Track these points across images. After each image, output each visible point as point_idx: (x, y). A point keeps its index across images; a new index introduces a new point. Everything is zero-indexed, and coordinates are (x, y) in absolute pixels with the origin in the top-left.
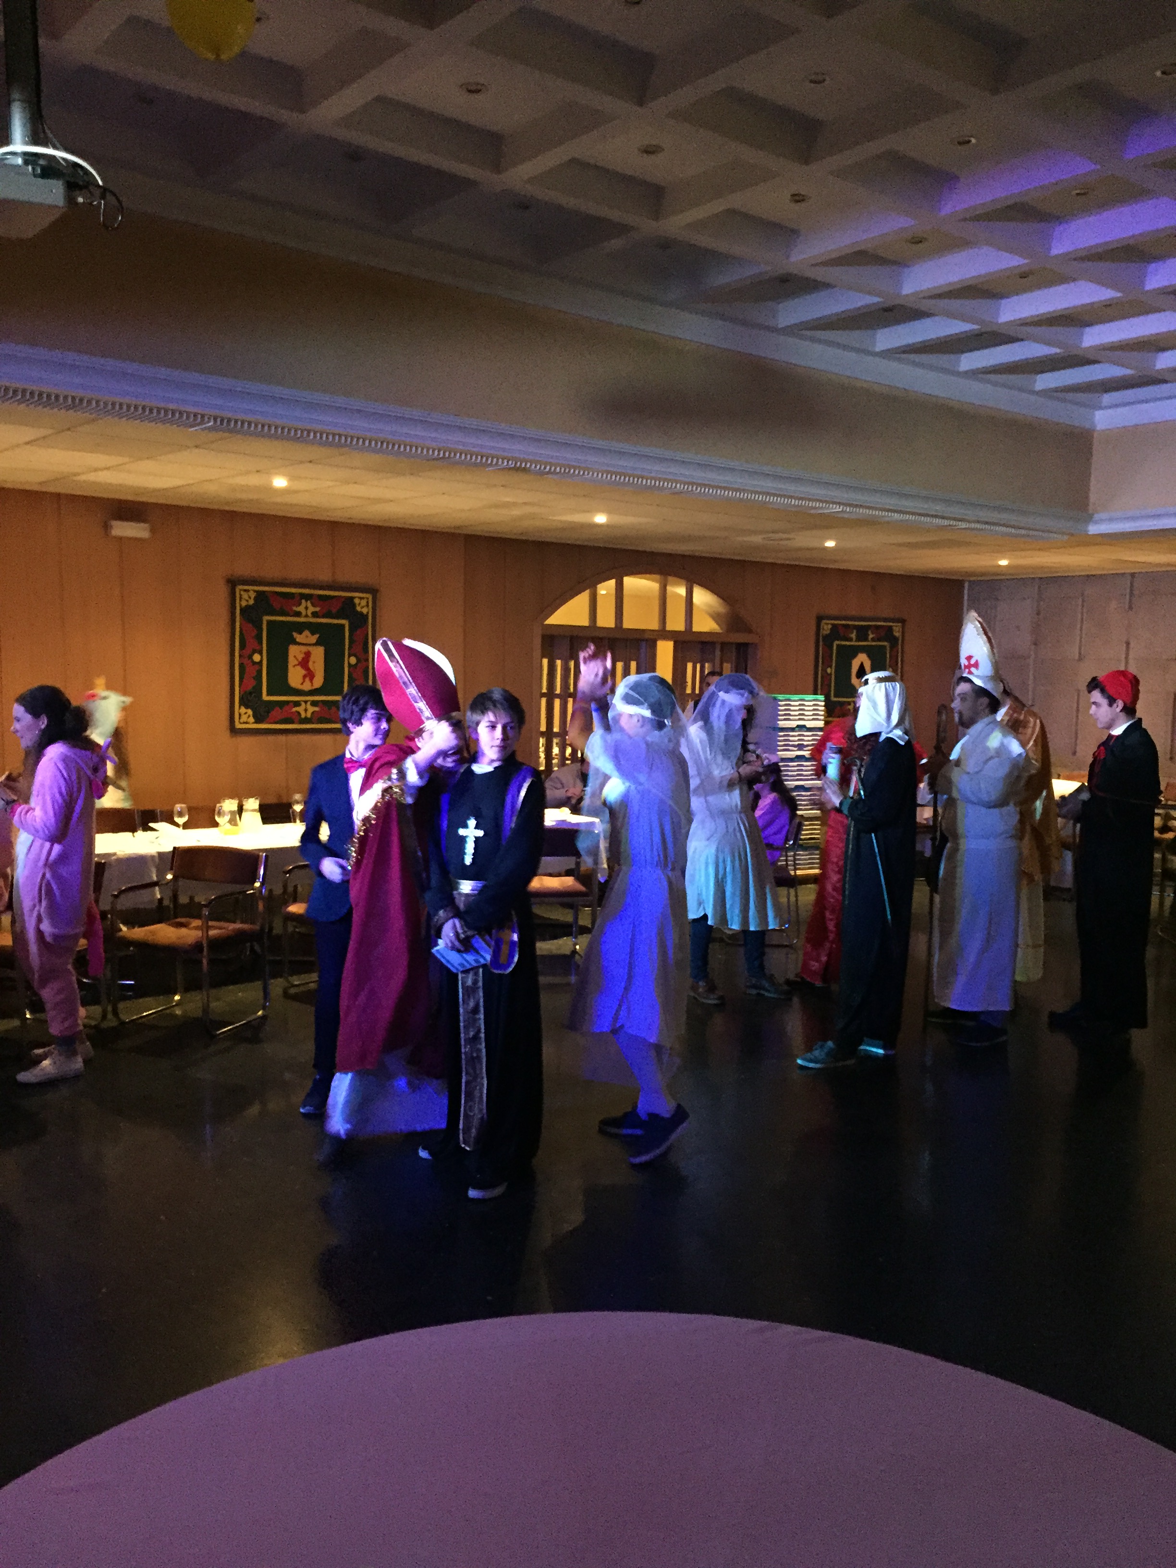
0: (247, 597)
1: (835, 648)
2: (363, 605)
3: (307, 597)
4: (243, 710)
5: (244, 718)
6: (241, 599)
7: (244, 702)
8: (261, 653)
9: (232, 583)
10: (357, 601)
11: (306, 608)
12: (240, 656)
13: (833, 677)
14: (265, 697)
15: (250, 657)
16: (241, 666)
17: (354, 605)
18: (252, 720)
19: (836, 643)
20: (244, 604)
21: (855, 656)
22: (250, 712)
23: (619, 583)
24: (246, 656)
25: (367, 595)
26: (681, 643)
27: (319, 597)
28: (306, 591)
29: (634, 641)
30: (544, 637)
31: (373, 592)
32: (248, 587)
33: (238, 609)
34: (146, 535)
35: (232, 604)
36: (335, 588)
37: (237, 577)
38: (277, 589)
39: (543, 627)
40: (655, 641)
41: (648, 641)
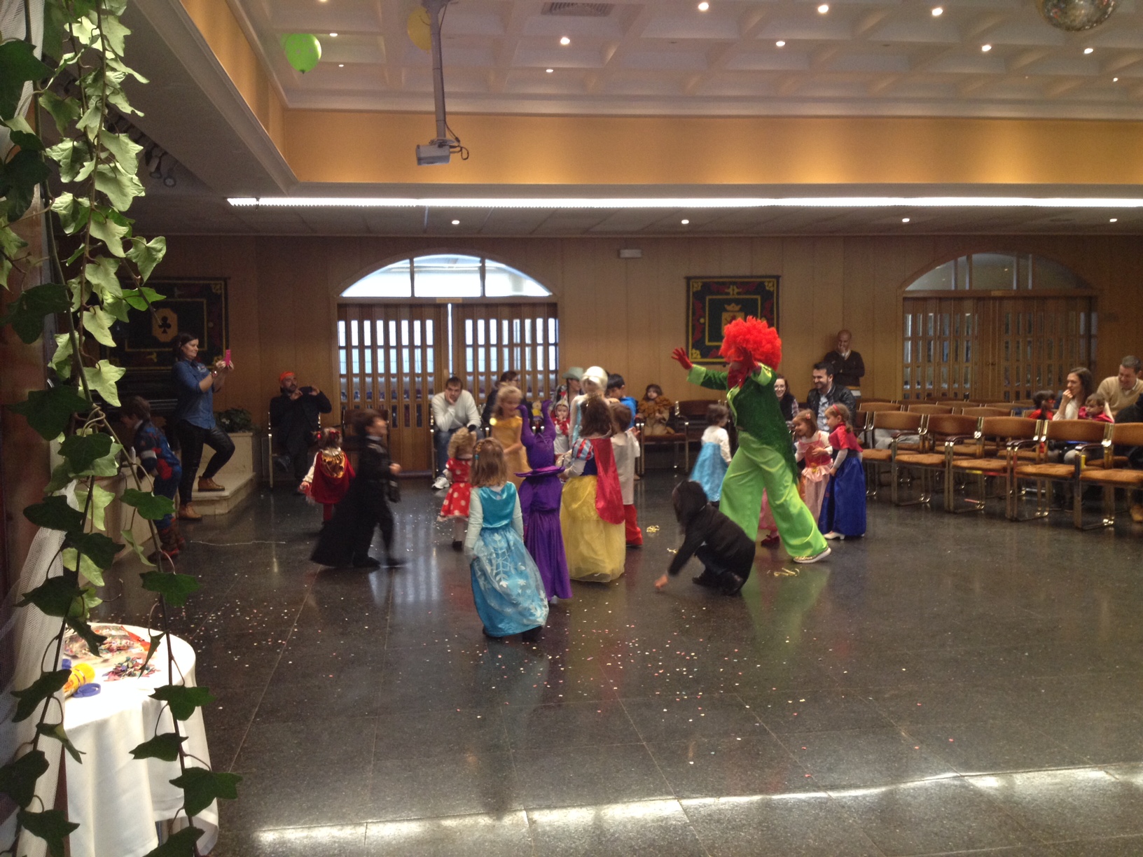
0: (697, 286)
2: (769, 286)
3: (734, 283)
4: (694, 351)
6: (693, 286)
7: (695, 346)
8: (704, 317)
9: (688, 279)
10: (766, 284)
11: (733, 290)
12: (693, 320)
14: (707, 343)
15: (698, 320)
16: (693, 326)
17: (764, 287)
18: (699, 356)
20: (695, 289)
22: (698, 352)
23: (969, 258)
24: (696, 320)
25: (773, 279)
26: (1025, 298)
27: (742, 283)
28: (734, 280)
29: (981, 299)
30: (905, 299)
31: (778, 278)
32: (697, 280)
33: (691, 294)
34: (639, 255)
35: (688, 291)
36: (752, 277)
37: (692, 274)
38: (716, 280)
39: (904, 292)
40: (1001, 299)
41: (995, 298)
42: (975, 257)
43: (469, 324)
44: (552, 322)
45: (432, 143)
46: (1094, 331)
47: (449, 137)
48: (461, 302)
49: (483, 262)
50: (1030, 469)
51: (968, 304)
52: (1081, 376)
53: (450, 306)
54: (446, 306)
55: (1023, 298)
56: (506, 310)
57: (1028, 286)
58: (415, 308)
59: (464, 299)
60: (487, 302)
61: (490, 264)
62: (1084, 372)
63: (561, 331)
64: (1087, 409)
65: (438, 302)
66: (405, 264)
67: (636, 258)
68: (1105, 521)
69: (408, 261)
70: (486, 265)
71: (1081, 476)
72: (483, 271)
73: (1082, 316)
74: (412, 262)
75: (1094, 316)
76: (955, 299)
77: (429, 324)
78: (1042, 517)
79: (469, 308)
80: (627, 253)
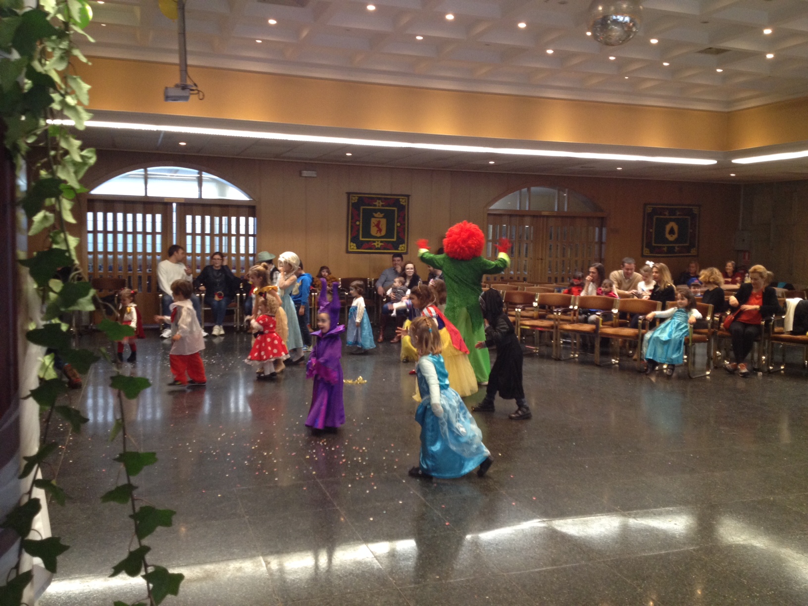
0: (355, 199)
1: (655, 219)
2: (403, 202)
3: (379, 199)
4: (352, 244)
5: (352, 247)
6: (352, 199)
7: (352, 241)
8: (359, 221)
9: (349, 194)
10: (401, 200)
11: (379, 203)
12: (351, 222)
13: (653, 233)
14: (361, 239)
15: (355, 223)
16: (352, 226)
17: (400, 201)
18: (355, 248)
19: (656, 217)
20: (353, 202)
21: (667, 224)
22: (355, 245)
23: (529, 190)
24: (354, 223)
25: (405, 197)
26: (562, 217)
27: (385, 198)
28: (380, 196)
29: (536, 216)
30: (489, 214)
31: (408, 196)
32: (354, 195)
33: (351, 204)
34: (315, 176)
35: (348, 203)
36: (391, 195)
37: (350, 191)
38: (367, 196)
39: (489, 210)
40: (547, 217)
41: (544, 216)
42: (533, 189)
43: (189, 218)
44: (251, 220)
45: (177, 86)
46: (604, 239)
47: (189, 82)
48: (183, 201)
49: (200, 173)
50: (568, 327)
51: (528, 219)
52: (598, 269)
53: (174, 205)
54: (171, 204)
55: (561, 217)
56: (217, 209)
57: (564, 209)
58: (147, 205)
59: (186, 199)
60: (203, 203)
61: (206, 175)
62: (600, 266)
63: (258, 226)
64: (603, 289)
65: (166, 201)
66: (141, 171)
67: (314, 177)
68: (613, 360)
69: (142, 170)
70: (203, 175)
71: (599, 331)
72: (200, 181)
73: (597, 229)
74: (146, 171)
75: (604, 230)
76: (520, 216)
77: (159, 217)
78: (574, 358)
79: (189, 207)
80: (305, 173)
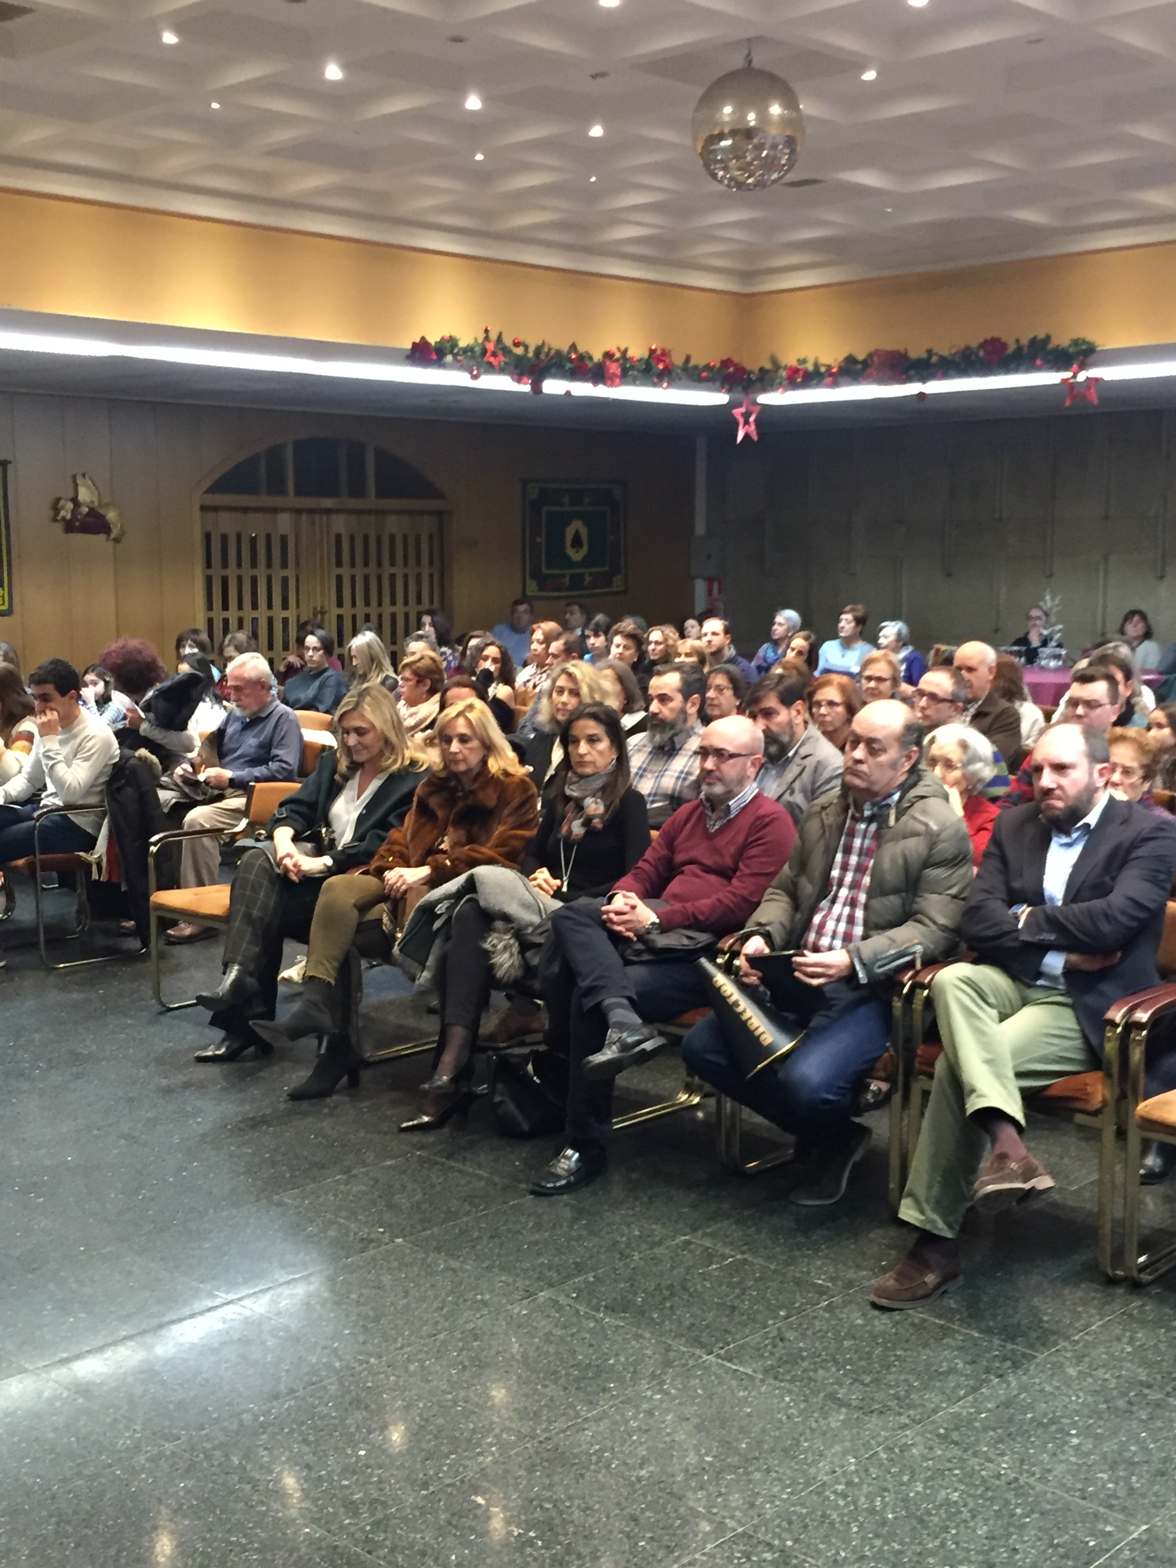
1: (544, 514)
13: (543, 547)
19: (545, 509)
21: (568, 523)
29: (304, 511)
30: (204, 508)
39: (202, 497)
41: (321, 511)
51: (285, 518)
76: (268, 510)
